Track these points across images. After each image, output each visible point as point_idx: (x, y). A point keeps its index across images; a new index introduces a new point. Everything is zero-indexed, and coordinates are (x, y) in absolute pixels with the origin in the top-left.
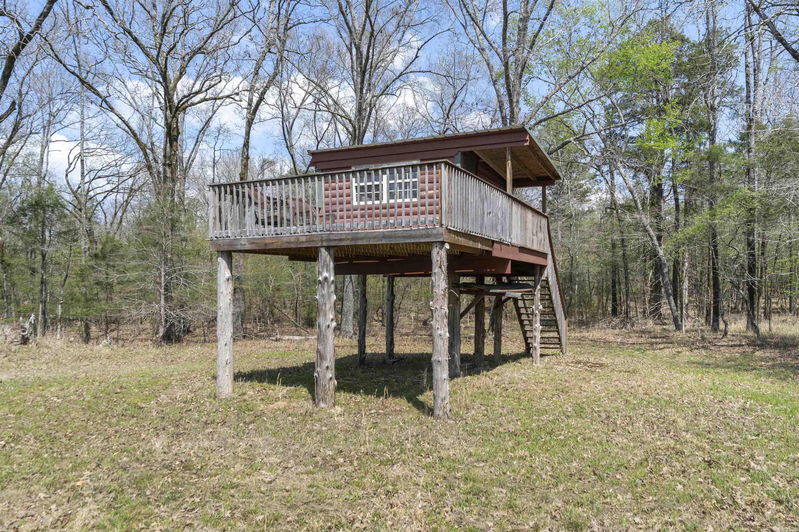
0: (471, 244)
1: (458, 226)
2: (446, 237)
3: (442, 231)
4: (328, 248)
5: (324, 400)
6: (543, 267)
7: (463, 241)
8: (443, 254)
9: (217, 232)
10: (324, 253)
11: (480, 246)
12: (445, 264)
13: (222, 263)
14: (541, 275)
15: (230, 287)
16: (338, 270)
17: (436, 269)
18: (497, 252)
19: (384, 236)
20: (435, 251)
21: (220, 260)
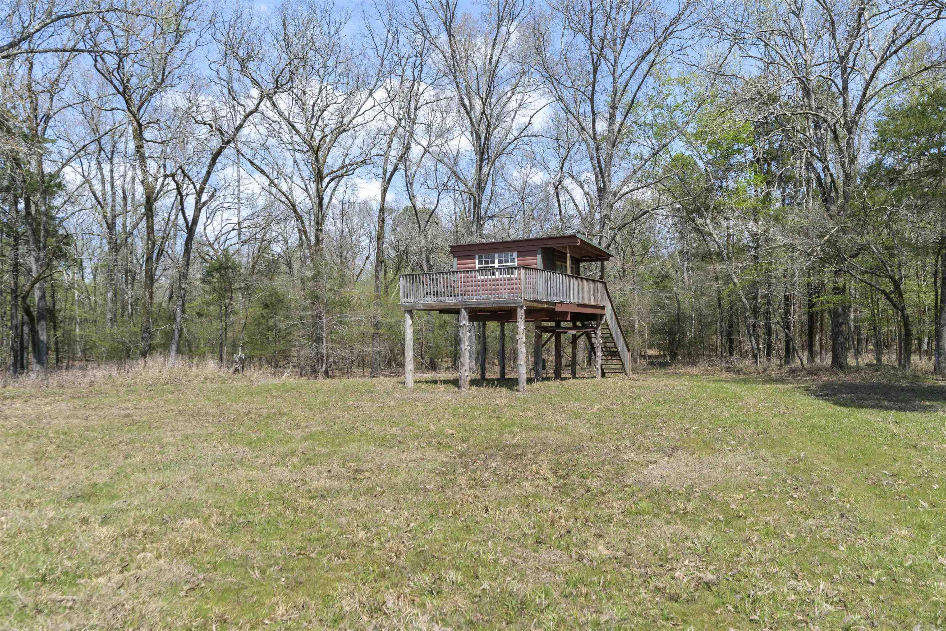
0: (540, 305)
1: (532, 297)
2: (524, 303)
3: (522, 300)
4: (465, 309)
5: (464, 387)
6: (602, 316)
7: (534, 305)
8: (523, 311)
9: (405, 300)
10: (463, 311)
11: (546, 306)
12: (524, 316)
13: (407, 316)
14: (601, 320)
15: (412, 329)
16: (471, 319)
17: (519, 319)
18: (558, 308)
19: (494, 303)
20: (519, 310)
21: (407, 315)
